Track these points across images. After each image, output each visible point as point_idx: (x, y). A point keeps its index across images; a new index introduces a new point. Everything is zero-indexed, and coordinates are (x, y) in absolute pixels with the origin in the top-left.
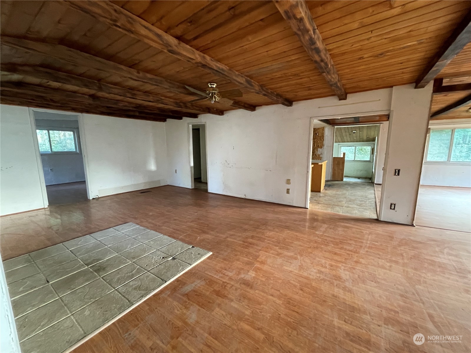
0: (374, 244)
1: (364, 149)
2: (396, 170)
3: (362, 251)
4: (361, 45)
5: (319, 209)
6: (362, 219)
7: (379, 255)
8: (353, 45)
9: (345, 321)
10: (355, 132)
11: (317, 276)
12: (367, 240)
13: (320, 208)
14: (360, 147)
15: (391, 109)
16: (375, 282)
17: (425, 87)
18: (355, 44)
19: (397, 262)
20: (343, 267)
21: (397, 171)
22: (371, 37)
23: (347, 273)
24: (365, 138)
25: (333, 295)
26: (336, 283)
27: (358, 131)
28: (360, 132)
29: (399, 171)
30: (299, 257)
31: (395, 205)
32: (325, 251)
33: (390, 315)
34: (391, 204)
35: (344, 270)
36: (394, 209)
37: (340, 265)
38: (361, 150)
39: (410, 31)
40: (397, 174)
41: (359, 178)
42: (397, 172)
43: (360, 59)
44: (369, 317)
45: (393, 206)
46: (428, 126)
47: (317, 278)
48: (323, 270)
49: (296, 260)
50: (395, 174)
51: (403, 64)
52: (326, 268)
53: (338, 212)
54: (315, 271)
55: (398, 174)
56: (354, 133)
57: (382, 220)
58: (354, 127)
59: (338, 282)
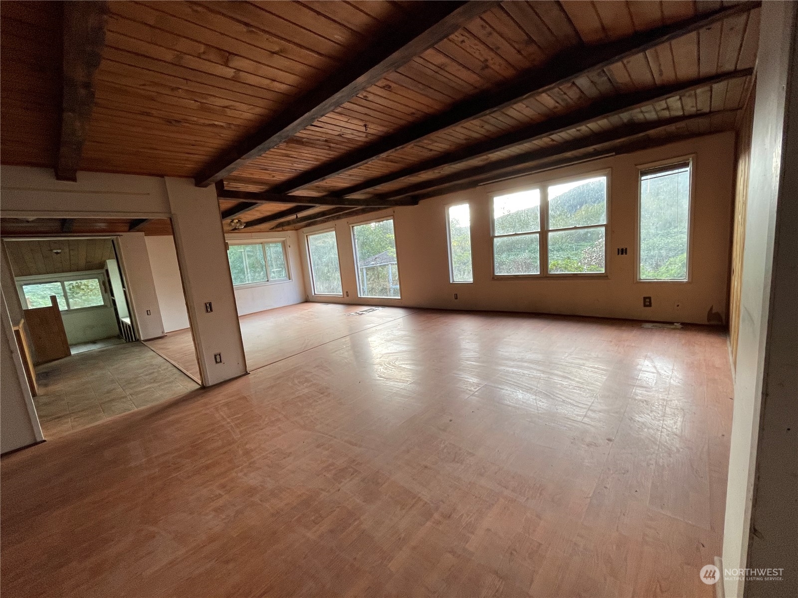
0: (238, 419)
1: (85, 285)
2: (206, 305)
3: (236, 436)
4: (157, 92)
5: (73, 427)
6: (180, 399)
7: (256, 425)
8: (144, 85)
9: (316, 524)
10: (59, 251)
11: (225, 519)
12: (224, 419)
13: (75, 424)
14: (74, 282)
15: (173, 212)
16: (289, 456)
17: (208, 188)
18: (149, 85)
19: (278, 420)
20: (240, 474)
21: (208, 305)
22: (180, 88)
23: (252, 475)
24: (82, 263)
25: (273, 515)
26: (256, 499)
27: (67, 250)
28: (72, 253)
29: (210, 304)
30: (152, 529)
31: (220, 355)
32: (189, 477)
33: (333, 472)
34: (215, 356)
35: (245, 475)
36: (221, 361)
37: (234, 474)
38: (78, 287)
39: (227, 107)
40: (209, 310)
41: (94, 342)
42: (209, 307)
43: (142, 113)
44: (324, 493)
45: (218, 358)
46: (225, 240)
47: (226, 521)
48: (221, 502)
49: (154, 537)
50: (207, 311)
51: (194, 147)
52: (220, 496)
53: (125, 410)
54: (211, 516)
55: (211, 310)
56: (57, 253)
57: (210, 384)
58: (55, 242)
59: (258, 496)
